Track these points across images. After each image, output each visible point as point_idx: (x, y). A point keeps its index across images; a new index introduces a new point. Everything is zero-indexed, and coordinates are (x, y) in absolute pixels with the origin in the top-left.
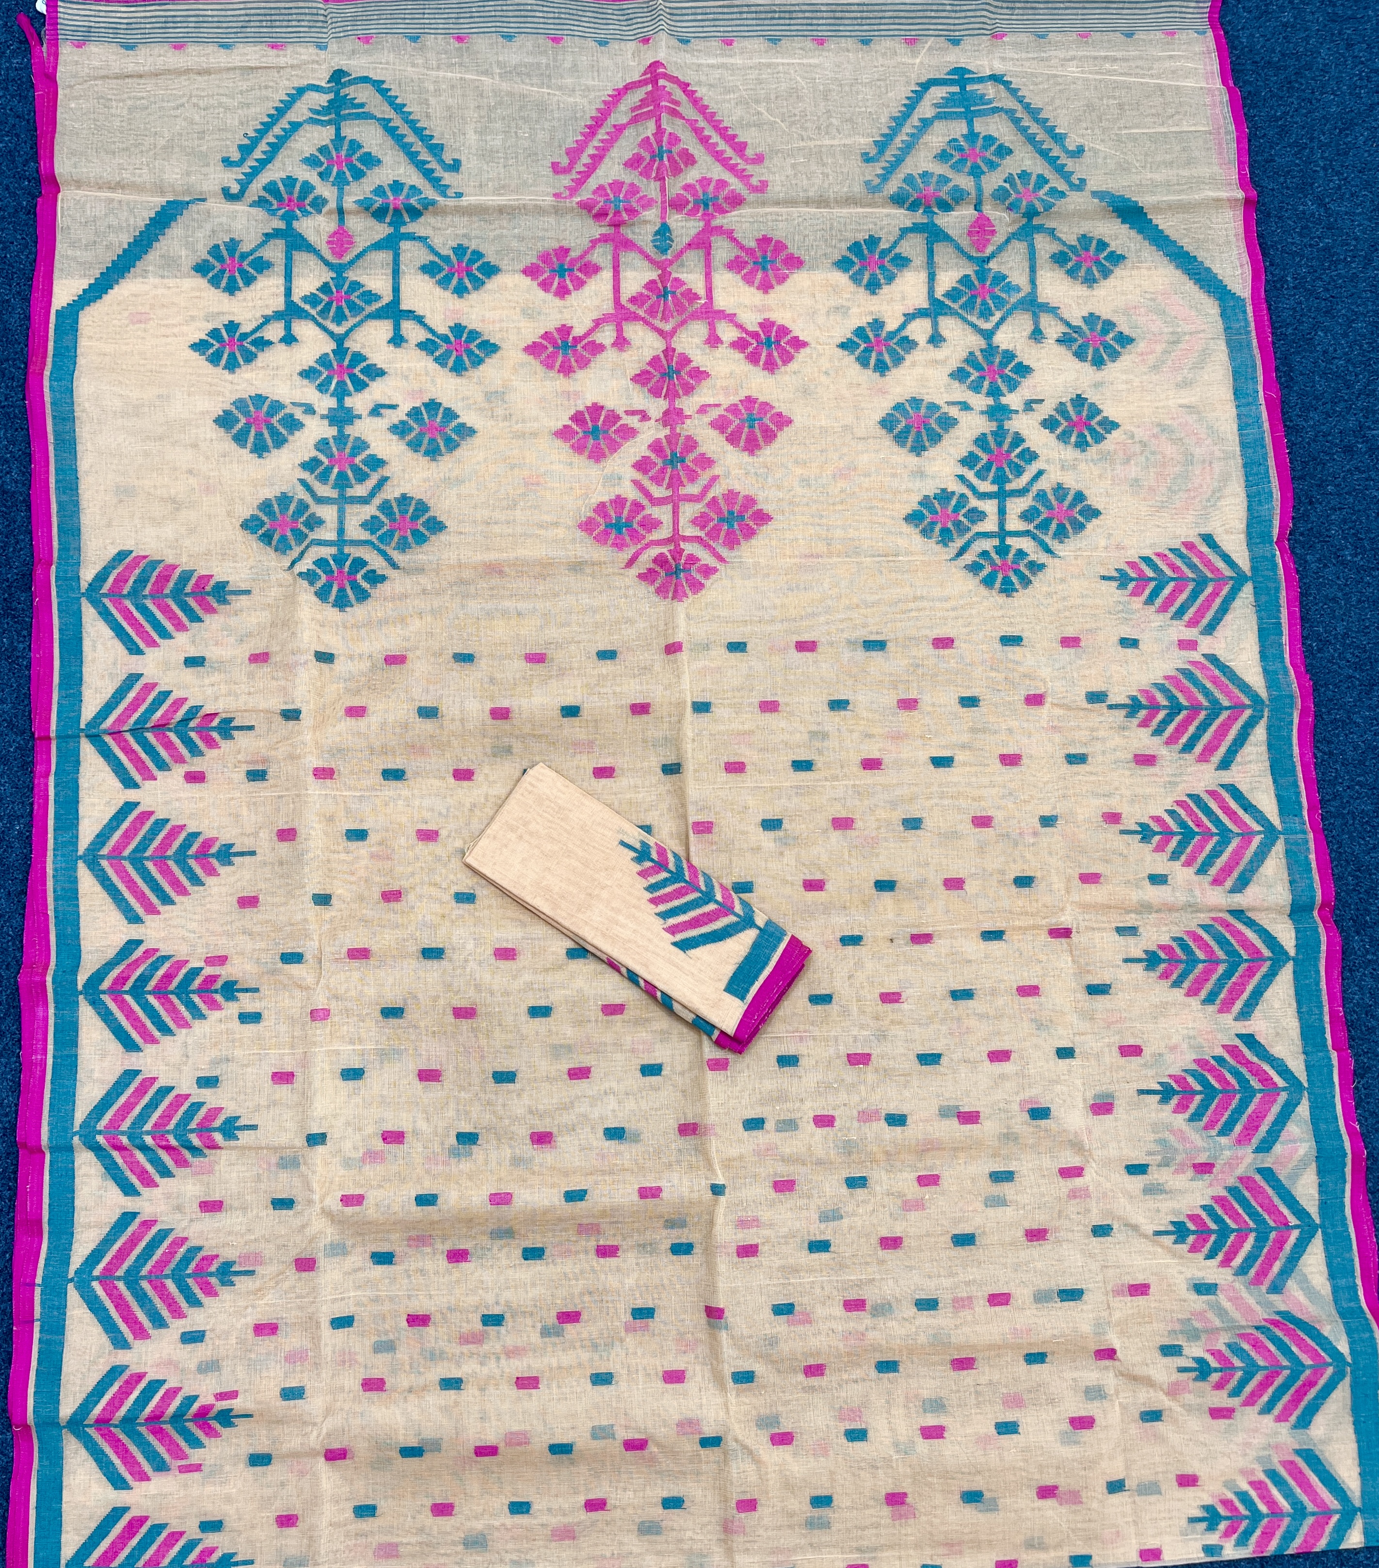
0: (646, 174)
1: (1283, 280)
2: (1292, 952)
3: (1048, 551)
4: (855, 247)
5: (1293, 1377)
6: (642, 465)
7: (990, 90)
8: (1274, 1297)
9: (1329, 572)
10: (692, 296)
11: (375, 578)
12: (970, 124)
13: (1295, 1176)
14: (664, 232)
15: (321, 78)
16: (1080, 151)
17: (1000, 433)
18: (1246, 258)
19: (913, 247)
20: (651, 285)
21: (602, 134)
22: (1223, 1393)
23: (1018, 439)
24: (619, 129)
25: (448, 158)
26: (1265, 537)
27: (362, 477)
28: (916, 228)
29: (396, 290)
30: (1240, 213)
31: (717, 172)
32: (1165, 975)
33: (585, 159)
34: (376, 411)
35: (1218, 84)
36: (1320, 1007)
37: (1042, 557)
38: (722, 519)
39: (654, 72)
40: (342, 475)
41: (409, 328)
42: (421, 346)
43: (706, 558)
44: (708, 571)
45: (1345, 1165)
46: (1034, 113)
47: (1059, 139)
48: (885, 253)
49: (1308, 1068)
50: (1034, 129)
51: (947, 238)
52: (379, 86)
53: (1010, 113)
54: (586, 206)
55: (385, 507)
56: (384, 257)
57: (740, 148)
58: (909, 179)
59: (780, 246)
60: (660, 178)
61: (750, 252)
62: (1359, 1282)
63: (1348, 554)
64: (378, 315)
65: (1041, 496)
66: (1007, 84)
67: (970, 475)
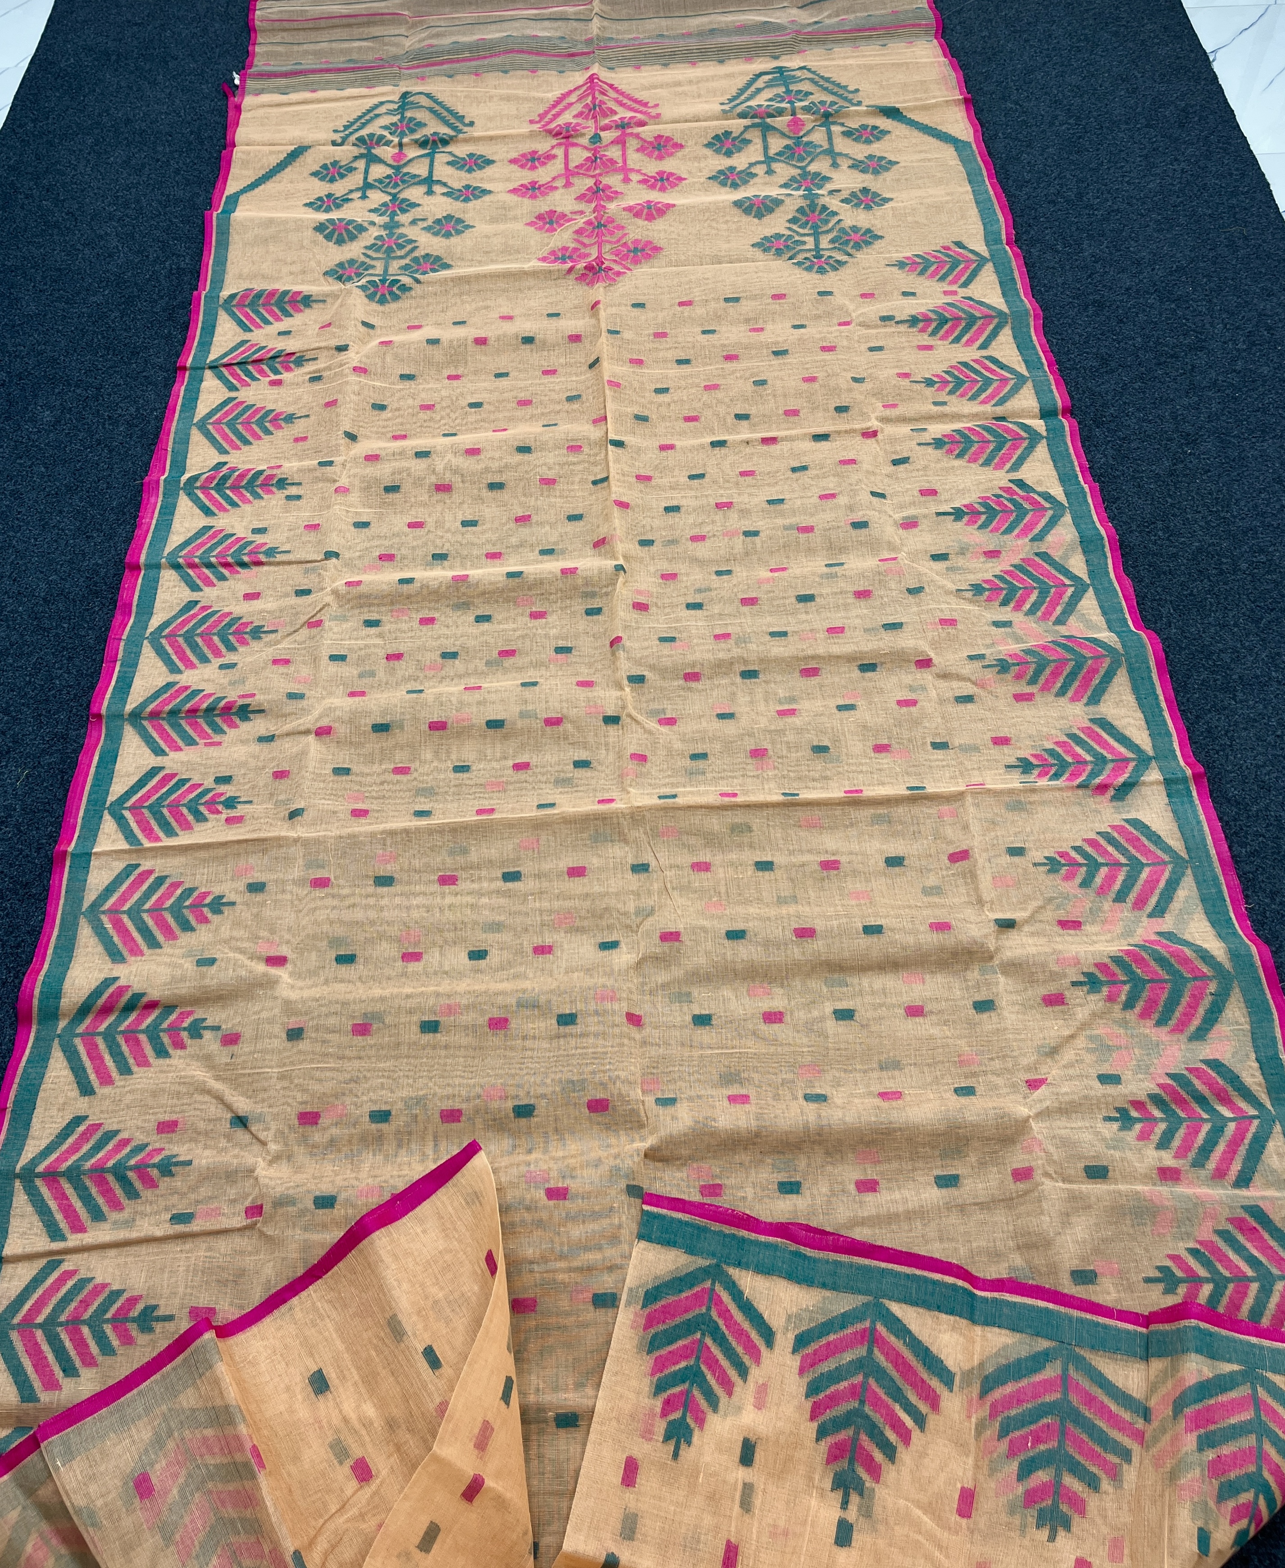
0: (586, 118)
1: (996, 135)
2: (1045, 434)
3: (849, 255)
4: (717, 137)
5: (1079, 666)
6: (579, 232)
7: (798, 73)
8: (1057, 628)
9: (1048, 256)
10: (612, 161)
11: (404, 288)
12: (787, 87)
13: (1066, 556)
14: (596, 138)
15: (396, 98)
16: (857, 91)
17: (813, 206)
18: (968, 125)
19: (755, 136)
20: (588, 159)
21: (560, 107)
22: (1023, 682)
23: (824, 208)
24: (571, 104)
25: (467, 121)
26: (998, 241)
27: (401, 247)
28: (754, 126)
29: (431, 172)
30: (963, 107)
31: (630, 114)
32: (950, 451)
33: (549, 116)
34: (414, 222)
35: (943, 59)
36: (1072, 462)
37: (844, 258)
38: (629, 251)
39: (591, 78)
40: (390, 247)
41: (438, 189)
42: (443, 194)
43: (617, 268)
44: (619, 274)
45: (1104, 546)
46: (827, 80)
47: (845, 88)
48: (734, 139)
49: (1067, 495)
50: (826, 85)
51: (774, 128)
52: (428, 95)
53: (812, 80)
54: (549, 132)
55: (416, 260)
56: (427, 161)
57: (646, 105)
58: (750, 107)
59: (668, 139)
60: (594, 117)
61: (651, 143)
62: (1127, 616)
63: (1059, 247)
64: (419, 183)
65: (842, 230)
66: (809, 70)
67: (795, 227)
